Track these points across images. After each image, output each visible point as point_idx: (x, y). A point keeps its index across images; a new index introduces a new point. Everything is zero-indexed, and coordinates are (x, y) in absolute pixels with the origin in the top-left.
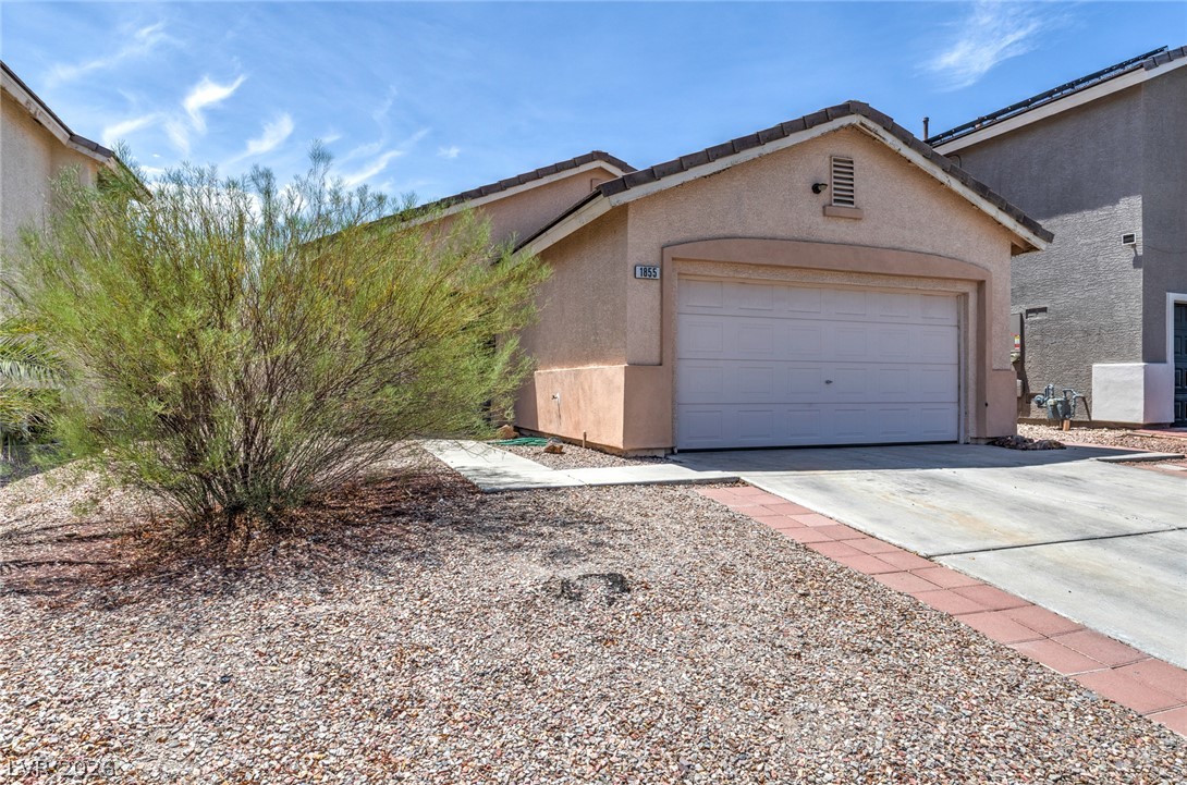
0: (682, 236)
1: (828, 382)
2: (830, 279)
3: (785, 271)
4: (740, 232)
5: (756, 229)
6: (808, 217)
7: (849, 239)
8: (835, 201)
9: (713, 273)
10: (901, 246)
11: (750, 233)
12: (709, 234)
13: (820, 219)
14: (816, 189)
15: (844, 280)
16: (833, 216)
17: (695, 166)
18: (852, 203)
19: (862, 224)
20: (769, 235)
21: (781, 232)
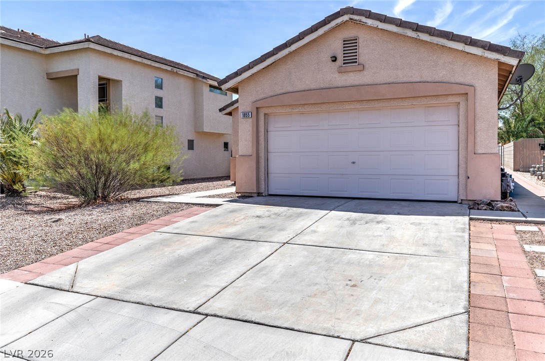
0: (262, 96)
1: (354, 163)
2: (347, 106)
3: (319, 105)
4: (291, 90)
5: (300, 86)
6: (330, 76)
7: (357, 83)
8: (344, 63)
9: (280, 111)
10: (394, 81)
11: (297, 89)
12: (276, 93)
13: (337, 75)
14: (334, 59)
15: (358, 106)
16: (344, 72)
17: (256, 65)
18: (356, 62)
19: (365, 73)
20: (307, 89)
21: (313, 86)
